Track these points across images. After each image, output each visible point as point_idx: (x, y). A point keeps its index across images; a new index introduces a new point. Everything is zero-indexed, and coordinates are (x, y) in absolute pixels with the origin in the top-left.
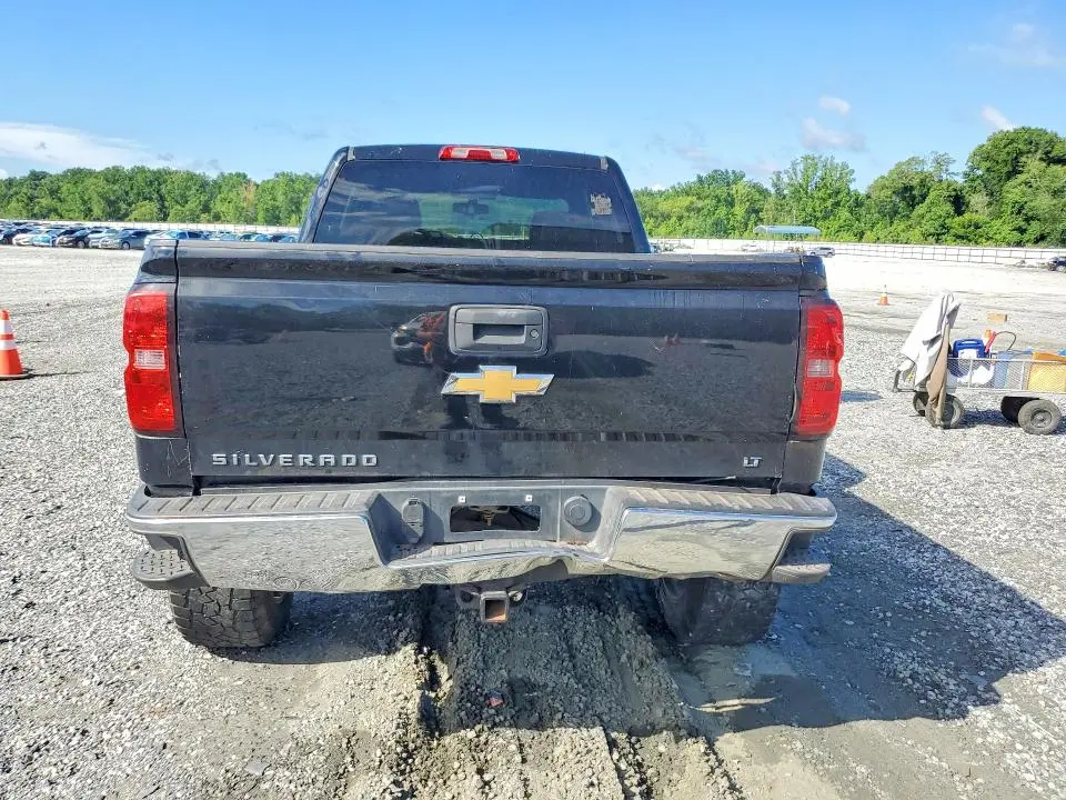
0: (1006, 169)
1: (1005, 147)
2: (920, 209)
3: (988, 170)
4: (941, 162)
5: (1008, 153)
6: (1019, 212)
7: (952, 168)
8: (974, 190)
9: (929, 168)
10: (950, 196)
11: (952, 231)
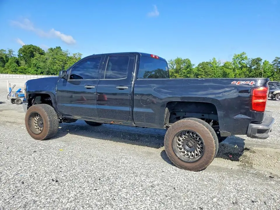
0: (29, 55)
1: (28, 49)
2: (7, 64)
3: (24, 55)
4: (10, 51)
5: (29, 51)
6: (35, 66)
7: (14, 53)
8: (21, 60)
9: (7, 52)
10: (15, 61)
11: (18, 70)
